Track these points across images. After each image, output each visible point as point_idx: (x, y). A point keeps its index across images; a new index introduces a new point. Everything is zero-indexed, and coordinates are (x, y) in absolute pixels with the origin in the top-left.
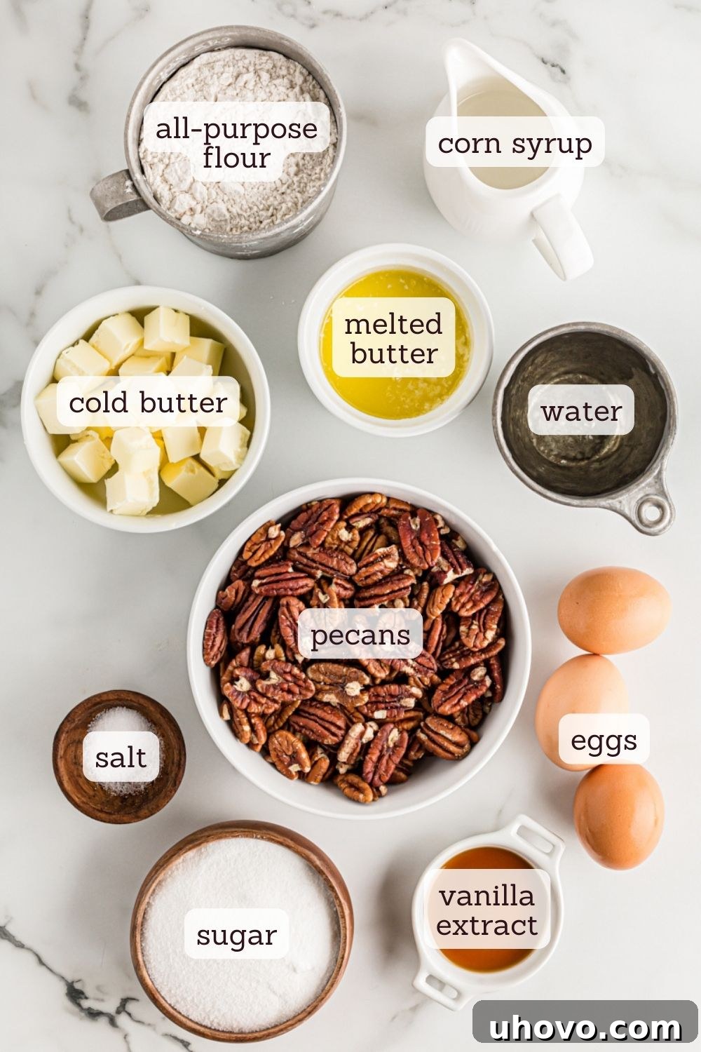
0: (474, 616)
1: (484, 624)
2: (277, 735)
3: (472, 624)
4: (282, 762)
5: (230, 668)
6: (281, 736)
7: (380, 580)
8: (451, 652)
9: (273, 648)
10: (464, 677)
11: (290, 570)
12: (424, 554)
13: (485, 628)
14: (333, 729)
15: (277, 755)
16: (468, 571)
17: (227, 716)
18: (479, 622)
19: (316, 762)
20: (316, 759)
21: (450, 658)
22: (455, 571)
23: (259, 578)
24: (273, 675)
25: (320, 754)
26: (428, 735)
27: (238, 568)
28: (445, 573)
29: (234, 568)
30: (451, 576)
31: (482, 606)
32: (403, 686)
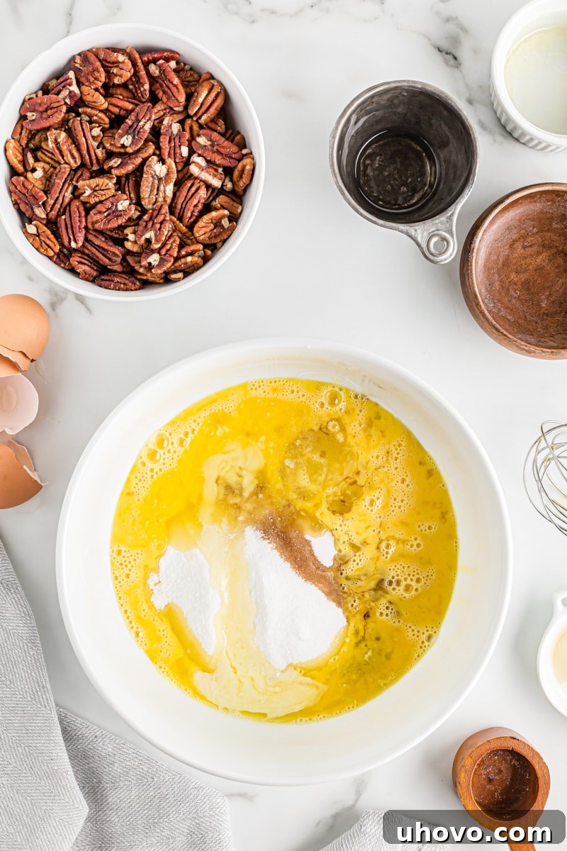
0: (107, 72)
1: (114, 63)
2: (197, 235)
3: (113, 73)
4: (220, 233)
5: (141, 270)
6: (198, 232)
7: (76, 146)
8: (136, 91)
9: (127, 235)
10: (157, 82)
11: (63, 217)
12: (54, 108)
13: (116, 63)
14: (193, 189)
15: (215, 237)
16: (71, 74)
17: (180, 275)
18: (112, 67)
19: (222, 206)
20: (219, 206)
21: (141, 92)
22: (70, 85)
23: (70, 242)
24: (148, 235)
25: (216, 203)
26: (203, 114)
27: (63, 262)
28: (70, 92)
29: (62, 265)
30: (74, 88)
31: (98, 64)
32: (162, 131)
